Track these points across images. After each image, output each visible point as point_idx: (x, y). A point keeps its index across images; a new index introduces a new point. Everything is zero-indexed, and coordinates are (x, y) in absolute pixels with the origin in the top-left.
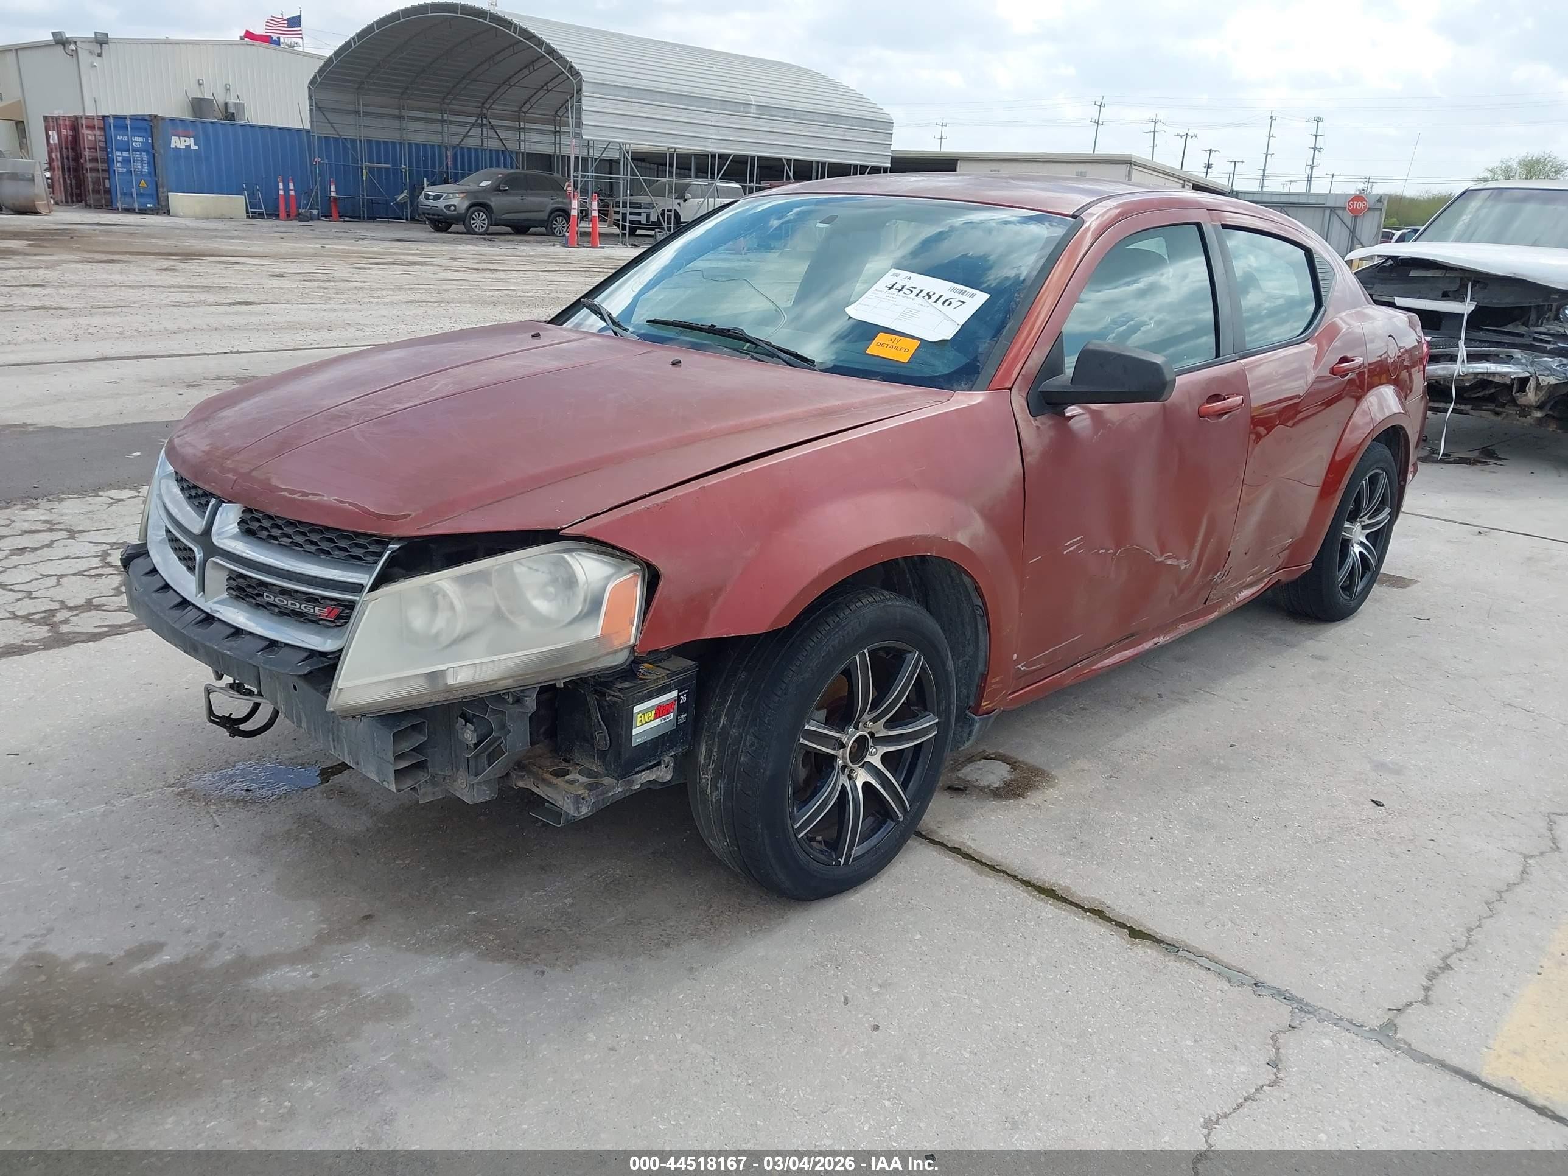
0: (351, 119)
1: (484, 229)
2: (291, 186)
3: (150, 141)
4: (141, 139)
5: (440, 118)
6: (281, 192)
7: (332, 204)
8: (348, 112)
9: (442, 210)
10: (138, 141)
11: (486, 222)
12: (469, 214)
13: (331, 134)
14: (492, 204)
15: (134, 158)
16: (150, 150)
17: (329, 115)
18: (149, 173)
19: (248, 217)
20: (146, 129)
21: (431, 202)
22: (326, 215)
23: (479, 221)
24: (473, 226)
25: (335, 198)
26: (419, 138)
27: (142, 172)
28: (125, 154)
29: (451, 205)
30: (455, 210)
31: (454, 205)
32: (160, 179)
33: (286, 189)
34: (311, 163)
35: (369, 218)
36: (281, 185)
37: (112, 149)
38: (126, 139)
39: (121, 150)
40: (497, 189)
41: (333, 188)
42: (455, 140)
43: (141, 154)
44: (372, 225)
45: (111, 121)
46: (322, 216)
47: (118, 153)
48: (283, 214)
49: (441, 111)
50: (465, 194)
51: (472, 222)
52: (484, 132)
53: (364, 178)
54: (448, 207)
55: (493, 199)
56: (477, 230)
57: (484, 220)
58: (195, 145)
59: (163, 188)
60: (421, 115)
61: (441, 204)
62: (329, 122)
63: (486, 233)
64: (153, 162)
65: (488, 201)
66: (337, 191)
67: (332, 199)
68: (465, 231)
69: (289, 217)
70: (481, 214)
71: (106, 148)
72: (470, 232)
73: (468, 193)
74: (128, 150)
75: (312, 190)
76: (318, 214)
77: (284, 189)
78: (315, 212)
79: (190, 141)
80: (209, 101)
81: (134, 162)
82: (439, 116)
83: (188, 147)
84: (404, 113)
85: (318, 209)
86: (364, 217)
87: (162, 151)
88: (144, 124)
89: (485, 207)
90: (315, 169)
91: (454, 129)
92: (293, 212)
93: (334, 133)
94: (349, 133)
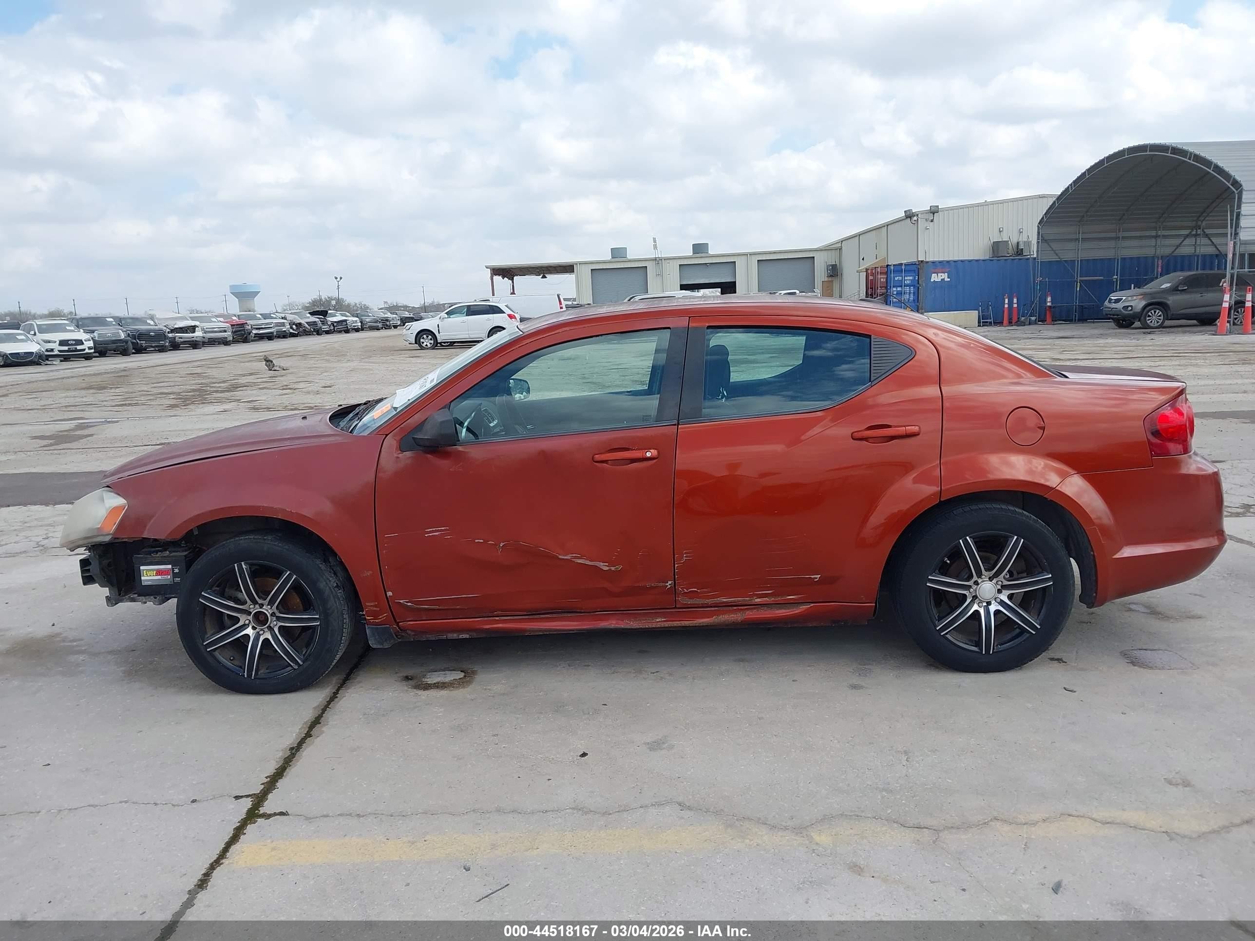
0: (1071, 245)
1: (1159, 324)
2: (1015, 300)
3: (917, 279)
4: (911, 278)
5: (1155, 234)
6: (1006, 306)
7: (1048, 312)
8: (1071, 240)
9: (1120, 311)
10: (909, 279)
11: (1162, 318)
12: (1145, 312)
13: (1054, 258)
14: (1168, 302)
15: (904, 291)
16: (916, 285)
17: (1052, 245)
18: (914, 300)
19: (979, 326)
20: (914, 271)
21: (1114, 305)
22: (1042, 320)
23: (1154, 317)
24: (1148, 322)
25: (1050, 307)
26: (1134, 253)
27: (909, 300)
28: (899, 289)
29: (1128, 307)
30: (1131, 310)
31: (1131, 306)
32: (921, 304)
33: (1011, 303)
34: (1034, 281)
35: (1079, 320)
36: (1007, 301)
37: (891, 286)
38: (901, 279)
39: (897, 287)
40: (1175, 290)
41: (1049, 299)
42: (1167, 251)
43: (910, 288)
44: (1080, 326)
45: (892, 268)
46: (1039, 321)
47: (894, 289)
48: (1006, 321)
49: (1155, 229)
50: (1142, 296)
51: (1148, 318)
52: (1158, 242)
53: (1078, 290)
54: (1125, 308)
55: (1171, 298)
56: (1152, 325)
57: (1160, 316)
58: (948, 278)
59: (922, 310)
60: (1138, 234)
61: (1120, 306)
62: (1053, 250)
63: (1161, 326)
64: (917, 293)
65: (1165, 301)
66: (1052, 302)
67: (1048, 308)
68: (1141, 326)
69: (1010, 323)
70: (1158, 311)
71: (887, 286)
72: (1145, 326)
73: (1144, 295)
74: (901, 286)
75: (1033, 302)
76: (1036, 320)
77: (1008, 304)
78: (1033, 318)
79: (945, 276)
80: (1006, 243)
81: (904, 294)
82: (1153, 233)
83: (943, 280)
84: (1121, 234)
85: (1036, 316)
86: (1075, 320)
87: (924, 285)
88: (914, 268)
89: (1162, 306)
90: (1037, 286)
91: (1168, 242)
92: (1015, 319)
93: (1057, 257)
94: (1068, 256)
